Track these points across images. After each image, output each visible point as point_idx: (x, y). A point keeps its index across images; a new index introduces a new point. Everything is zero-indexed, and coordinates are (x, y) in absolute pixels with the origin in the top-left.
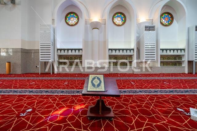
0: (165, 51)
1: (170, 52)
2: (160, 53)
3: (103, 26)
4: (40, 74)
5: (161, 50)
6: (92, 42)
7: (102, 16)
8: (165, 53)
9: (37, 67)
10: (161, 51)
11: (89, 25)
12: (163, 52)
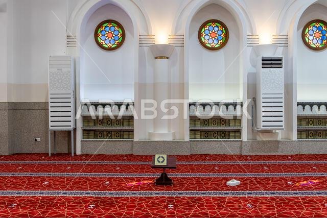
0: (307, 107)
1: (319, 108)
2: (297, 111)
3: (178, 49)
4: (50, 155)
5: (298, 104)
6: (155, 85)
7: (177, 28)
8: (307, 112)
9: (36, 140)
10: (301, 107)
11: (146, 49)
12: (304, 108)
